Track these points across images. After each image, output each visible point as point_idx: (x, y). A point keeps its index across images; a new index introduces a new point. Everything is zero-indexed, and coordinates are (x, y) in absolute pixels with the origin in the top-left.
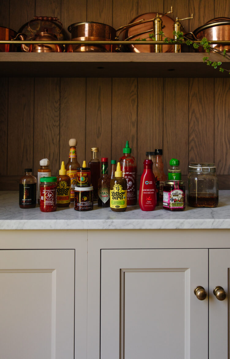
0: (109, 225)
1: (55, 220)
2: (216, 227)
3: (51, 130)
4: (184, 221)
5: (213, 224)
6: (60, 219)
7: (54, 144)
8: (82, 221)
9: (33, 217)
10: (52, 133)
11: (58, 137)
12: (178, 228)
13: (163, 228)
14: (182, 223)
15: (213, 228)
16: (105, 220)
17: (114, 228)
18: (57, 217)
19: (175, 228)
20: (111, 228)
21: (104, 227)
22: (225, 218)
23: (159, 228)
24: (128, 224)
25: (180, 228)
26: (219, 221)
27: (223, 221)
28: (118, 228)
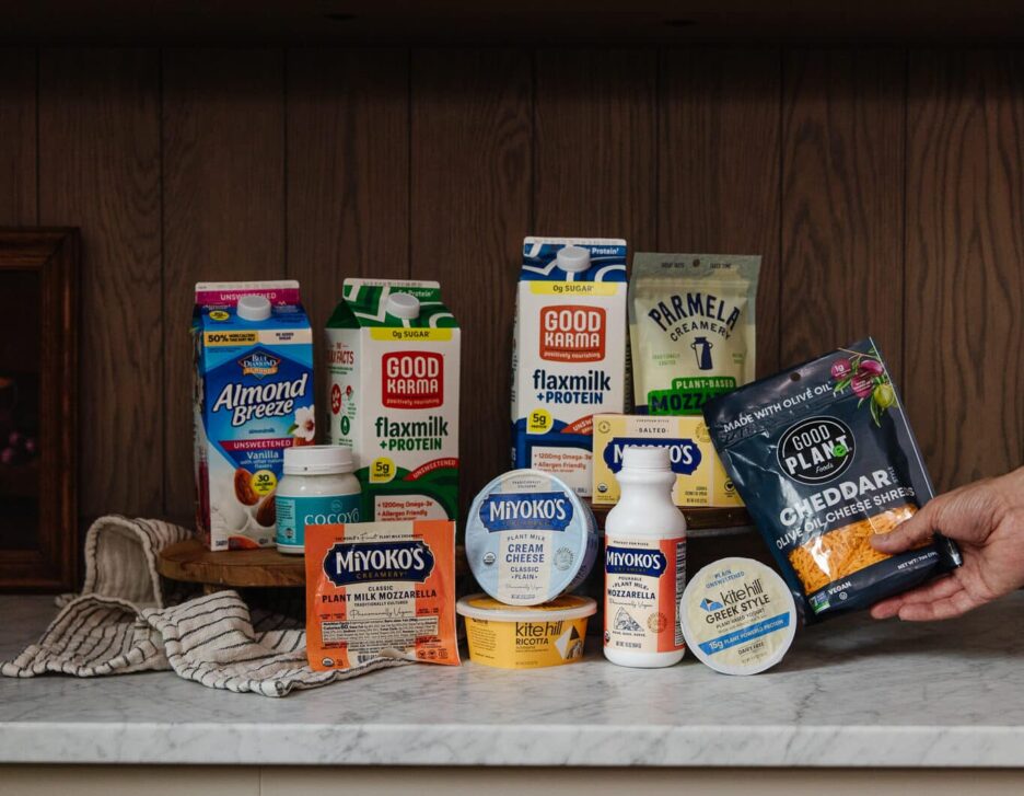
0: (349, 749)
1: (119, 726)
2: (803, 761)
3: (122, 303)
4: (666, 734)
5: (789, 746)
6: (139, 718)
7: (135, 364)
8: (232, 731)
9: (26, 712)
10: (124, 312)
11: (157, 333)
12: (639, 763)
13: (575, 760)
14: (658, 742)
15: (789, 762)
16: (329, 726)
17: (365, 760)
18: (127, 712)
19: (626, 761)
20: (356, 758)
21: (325, 756)
22: (842, 724)
23: (558, 760)
24: (428, 746)
25: (651, 760)
26: (815, 735)
27: (836, 734)
28: (386, 760)
